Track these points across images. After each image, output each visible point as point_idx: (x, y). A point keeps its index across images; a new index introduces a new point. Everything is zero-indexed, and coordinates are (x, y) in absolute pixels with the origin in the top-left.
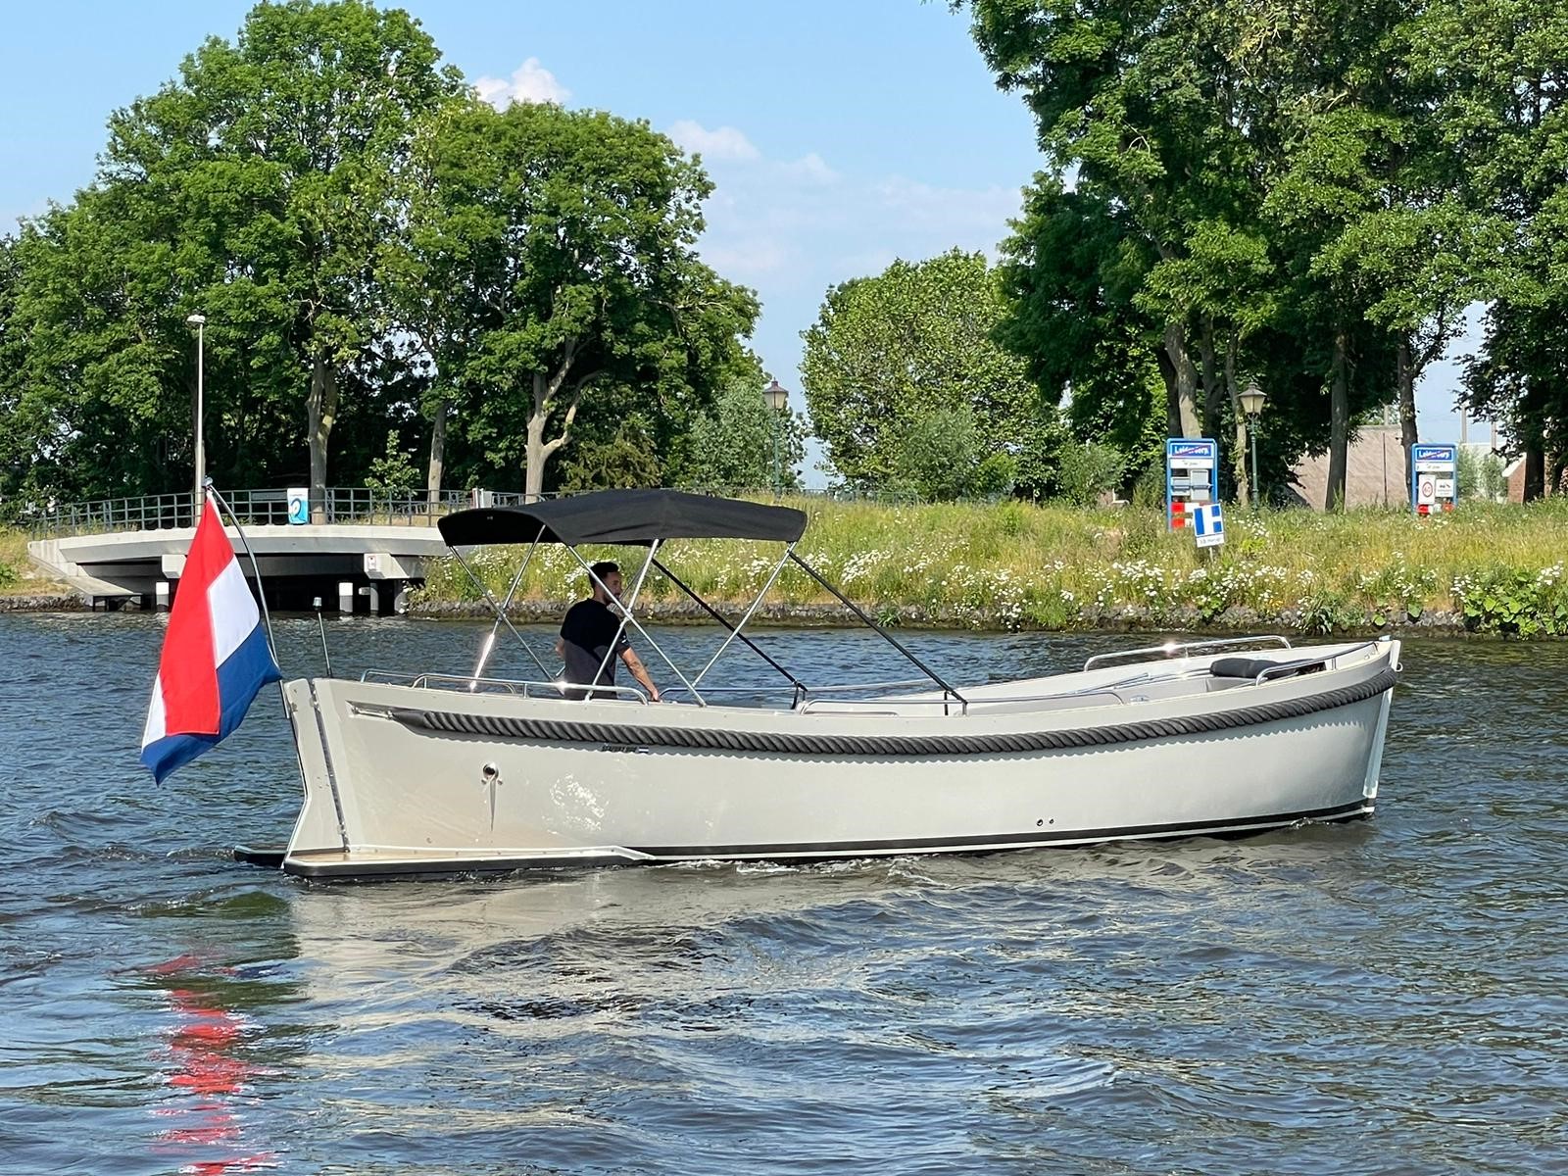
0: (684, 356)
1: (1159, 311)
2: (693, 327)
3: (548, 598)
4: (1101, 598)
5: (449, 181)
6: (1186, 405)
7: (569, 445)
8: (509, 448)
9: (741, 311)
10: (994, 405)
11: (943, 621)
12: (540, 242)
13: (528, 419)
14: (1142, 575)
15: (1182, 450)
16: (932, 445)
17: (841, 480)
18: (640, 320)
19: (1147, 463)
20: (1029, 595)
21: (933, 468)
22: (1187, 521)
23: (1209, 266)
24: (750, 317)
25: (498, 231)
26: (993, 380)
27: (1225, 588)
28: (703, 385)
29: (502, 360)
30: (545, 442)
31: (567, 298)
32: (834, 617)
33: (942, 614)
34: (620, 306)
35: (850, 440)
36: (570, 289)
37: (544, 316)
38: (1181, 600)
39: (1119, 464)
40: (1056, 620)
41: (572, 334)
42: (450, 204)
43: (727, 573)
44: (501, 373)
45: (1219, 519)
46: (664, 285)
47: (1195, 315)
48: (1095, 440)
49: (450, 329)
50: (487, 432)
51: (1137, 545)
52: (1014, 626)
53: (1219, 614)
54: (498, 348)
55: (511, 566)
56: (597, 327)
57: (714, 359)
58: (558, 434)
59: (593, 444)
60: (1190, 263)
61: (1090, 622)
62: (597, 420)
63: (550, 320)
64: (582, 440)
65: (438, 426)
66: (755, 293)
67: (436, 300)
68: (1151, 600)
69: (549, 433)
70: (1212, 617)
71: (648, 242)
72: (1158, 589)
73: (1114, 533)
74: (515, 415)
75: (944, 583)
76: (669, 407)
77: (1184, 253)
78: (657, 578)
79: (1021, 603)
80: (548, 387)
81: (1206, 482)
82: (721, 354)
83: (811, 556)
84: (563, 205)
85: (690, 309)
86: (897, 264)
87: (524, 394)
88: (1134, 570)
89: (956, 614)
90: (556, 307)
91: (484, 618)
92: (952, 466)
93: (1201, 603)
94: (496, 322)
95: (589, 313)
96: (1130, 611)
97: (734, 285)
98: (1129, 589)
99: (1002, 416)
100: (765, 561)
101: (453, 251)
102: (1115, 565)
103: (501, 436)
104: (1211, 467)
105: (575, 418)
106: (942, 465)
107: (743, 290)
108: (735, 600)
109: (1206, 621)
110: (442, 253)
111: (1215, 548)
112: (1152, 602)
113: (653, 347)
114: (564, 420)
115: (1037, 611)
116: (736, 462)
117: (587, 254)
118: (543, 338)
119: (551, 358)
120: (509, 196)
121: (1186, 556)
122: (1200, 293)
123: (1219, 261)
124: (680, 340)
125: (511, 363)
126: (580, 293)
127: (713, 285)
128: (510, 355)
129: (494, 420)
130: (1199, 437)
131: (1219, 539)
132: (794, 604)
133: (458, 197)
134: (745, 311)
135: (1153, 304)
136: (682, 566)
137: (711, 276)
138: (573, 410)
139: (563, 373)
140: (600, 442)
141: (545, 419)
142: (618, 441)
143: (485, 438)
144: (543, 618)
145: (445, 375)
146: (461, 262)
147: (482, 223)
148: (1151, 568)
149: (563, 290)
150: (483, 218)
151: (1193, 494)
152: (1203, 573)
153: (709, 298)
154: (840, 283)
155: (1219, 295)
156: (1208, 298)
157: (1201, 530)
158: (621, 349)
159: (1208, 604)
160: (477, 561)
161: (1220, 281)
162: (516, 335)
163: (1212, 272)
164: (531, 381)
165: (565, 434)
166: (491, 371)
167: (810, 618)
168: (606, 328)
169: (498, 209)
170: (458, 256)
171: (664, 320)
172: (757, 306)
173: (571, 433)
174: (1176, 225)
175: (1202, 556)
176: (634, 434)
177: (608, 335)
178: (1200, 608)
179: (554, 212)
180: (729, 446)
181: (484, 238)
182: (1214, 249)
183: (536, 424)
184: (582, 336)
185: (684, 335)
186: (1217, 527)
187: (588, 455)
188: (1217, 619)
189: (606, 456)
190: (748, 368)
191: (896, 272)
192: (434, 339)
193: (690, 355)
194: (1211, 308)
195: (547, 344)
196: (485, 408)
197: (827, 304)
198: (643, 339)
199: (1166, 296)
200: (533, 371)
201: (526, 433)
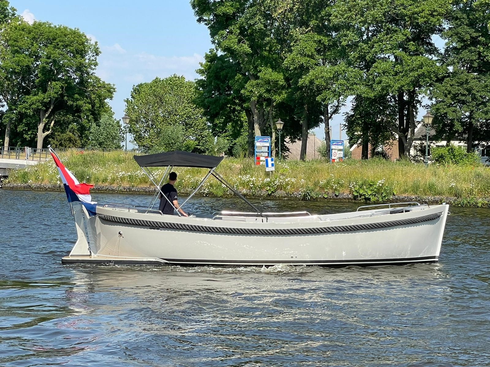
0: (90, 106)
1: (250, 96)
2: (93, 96)
3: (50, 183)
4: (235, 187)
5: (13, 46)
6: (256, 126)
7: (52, 134)
8: (32, 134)
9: (109, 91)
10: (187, 124)
11: (183, 193)
12: (44, 68)
13: (38, 124)
14: (248, 180)
15: (260, 140)
16: (169, 137)
17: (137, 147)
18: (76, 94)
19: (235, 144)
20: (211, 185)
21: (169, 144)
22: (261, 163)
23: (265, 82)
24: (112, 93)
25: (30, 63)
26: (186, 116)
27: (276, 185)
28: (96, 115)
29: (30, 105)
30: (44, 132)
31: (52, 86)
32: (146, 191)
33: (182, 191)
34: (69, 89)
35: (141, 134)
36: (54, 83)
37: (45, 91)
38: (261, 188)
40: (220, 193)
41: (54, 97)
42: (14, 54)
43: (111, 176)
44: (30, 109)
45: (273, 162)
46: (82, 82)
47: (260, 96)
49: (13, 94)
50: (24, 128)
51: (245, 170)
52: (206, 195)
53: (274, 193)
54: (29, 101)
55: (38, 172)
56: (62, 95)
57: (100, 107)
58: (48, 130)
59: (60, 133)
60: (259, 81)
61: (231, 194)
62: (61, 126)
63: (47, 93)
64: (56, 132)
65: (8, 126)
66: (114, 85)
67: (9, 85)
68: (251, 188)
69: (45, 129)
70: (271, 194)
71: (80, 68)
72: (254, 184)
73: (238, 166)
74: (34, 123)
75: (183, 181)
76: (84, 121)
77: (257, 78)
78: (88, 177)
79: (208, 188)
80: (45, 114)
81: (267, 150)
82: (102, 105)
83: (139, 171)
84: (52, 56)
85: (93, 90)
86: (157, 78)
87: (37, 117)
88: (246, 178)
89: (187, 191)
90: (48, 89)
91: (28, 189)
92: (175, 143)
93: (268, 189)
94: (28, 93)
95: (60, 91)
96: (244, 191)
97: (106, 83)
98: (243, 184)
99: (189, 128)
100: (124, 173)
101: (15, 69)
102: (240, 176)
103: (29, 130)
104: (268, 145)
105: (53, 125)
106: (172, 143)
107: (109, 84)
108: (113, 185)
109: (269, 195)
110: (11, 70)
111: (272, 171)
112: (252, 189)
113: (80, 103)
114: (50, 125)
115: (213, 190)
116: (104, 141)
117: (59, 71)
118: (44, 99)
119: (46, 105)
120: (34, 52)
121: (262, 174)
122: (262, 90)
123: (269, 80)
124: (89, 100)
125: (34, 106)
126: (57, 84)
127: (100, 83)
128: (33, 104)
129: (27, 125)
130: (260, 136)
131: (273, 169)
132: (133, 187)
133: (17, 51)
134: (110, 91)
135: (247, 94)
136: (96, 174)
137: (99, 80)
138: (53, 122)
139: (50, 110)
140: (62, 132)
141: (44, 125)
142: (68, 133)
143: (24, 130)
144: (48, 190)
145: (10, 109)
146: (18, 73)
147: (26, 61)
148: (252, 177)
149: (51, 83)
150: (25, 58)
151: (263, 154)
152: (269, 179)
153: (98, 87)
154: (137, 85)
155: (268, 91)
156: (265, 92)
157: (267, 166)
158: (70, 103)
159: (270, 189)
160: (26, 170)
161: (269, 87)
162: (35, 97)
163: (266, 84)
164: (40, 113)
165: (50, 130)
166: (26, 109)
167: (138, 191)
168: (65, 96)
169: (30, 56)
170: (17, 71)
171: (82, 94)
172: (114, 89)
173: (53, 129)
174: (256, 68)
175: (267, 174)
176: (72, 131)
177: (66, 98)
178: (267, 191)
179: (49, 58)
180: (102, 135)
181: (25, 65)
182: (267, 76)
183: (41, 126)
184: (57, 99)
185: (90, 99)
186: (272, 165)
187: (58, 137)
188: (273, 194)
189: (64, 137)
190: (108, 111)
191: (156, 81)
192: (7, 98)
193: (92, 106)
194: (266, 95)
195: (45, 100)
196: (24, 121)
197: (133, 91)
198: (77, 100)
199: (252, 91)
200: (40, 109)
201: (38, 129)
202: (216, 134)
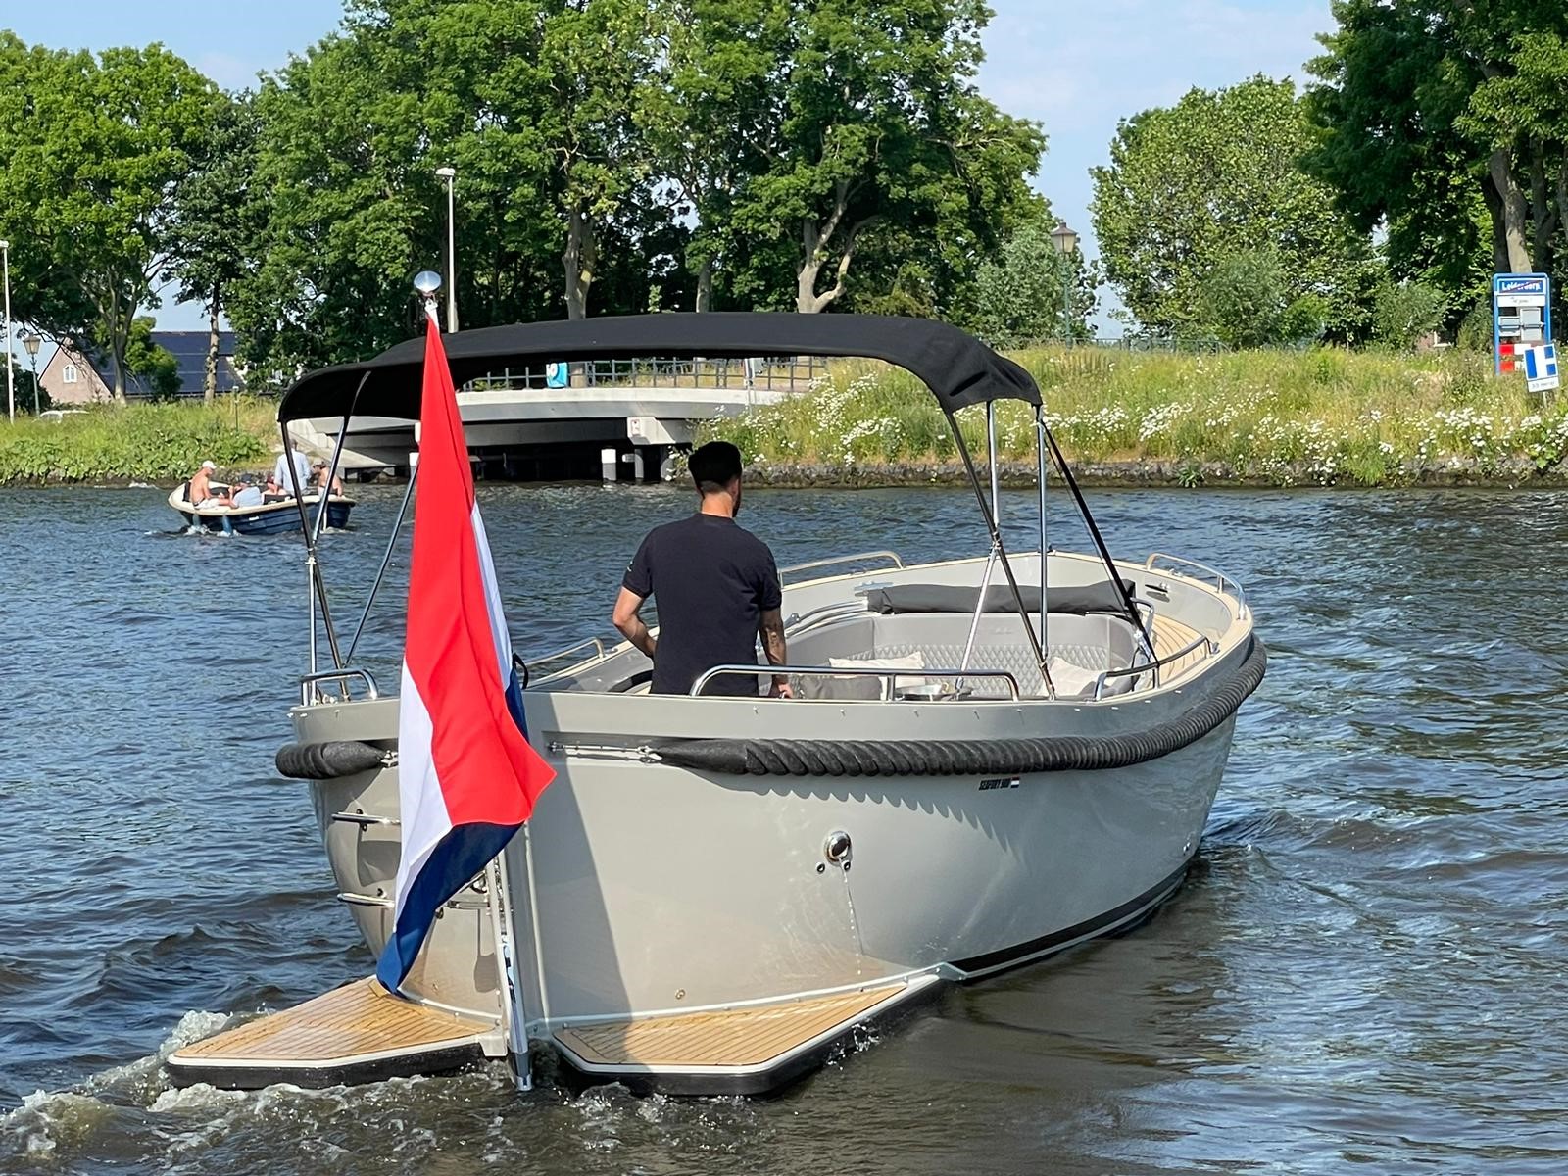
0: (965, 198)
1: (1483, 134)
2: (973, 166)
3: (824, 461)
4: (1423, 450)
5: (710, 18)
6: (1514, 238)
7: (843, 297)
8: (778, 302)
9: (1025, 147)
10: (1303, 243)
11: (1252, 478)
12: (808, 79)
13: (798, 270)
14: (1467, 424)
15: (1510, 287)
16: (1236, 289)
17: (1137, 328)
18: (916, 161)
19: (1472, 302)
20: (1344, 448)
21: (1237, 313)
22: (1517, 364)
23: (1538, 84)
24: (1035, 152)
25: (764, 68)
26: (1301, 215)
27: (1561, 436)
28: (986, 228)
29: (770, 208)
30: (817, 294)
31: (838, 139)
32: (1132, 476)
33: (1249, 471)
34: (894, 146)
35: (1145, 284)
36: (842, 129)
37: (815, 158)
38: (1512, 450)
39: (1440, 303)
40: (1375, 474)
41: (844, 177)
42: (710, 42)
43: (1016, 431)
44: (769, 221)
45: (1553, 361)
46: (941, 121)
47: (1523, 140)
48: (1414, 278)
49: (712, 177)
50: (754, 285)
51: (1459, 393)
52: (1329, 482)
53: (1555, 464)
54: (766, 194)
55: (783, 428)
56: (871, 169)
57: (997, 201)
58: (831, 285)
59: (869, 295)
60: (1516, 81)
61: (1412, 475)
62: (875, 268)
63: (820, 164)
64: (857, 291)
65: (702, 280)
66: (1040, 125)
67: (699, 145)
68: (1479, 451)
69: (822, 284)
70: (1546, 468)
71: (926, 76)
72: (1486, 438)
73: (1436, 378)
74: (785, 266)
75: (1251, 437)
76: (948, 252)
77: (1509, 71)
78: (940, 437)
79: (1335, 458)
80: (820, 233)
81: (1538, 321)
82: (1004, 194)
83: (1105, 411)
84: (833, 39)
85: (970, 147)
86: (1194, 92)
87: (794, 244)
88: (1459, 418)
89: (1265, 470)
90: (826, 148)
91: (756, 484)
92: (1257, 310)
93: (1534, 453)
94: (759, 165)
95: (861, 154)
96: (1456, 463)
97: (1016, 118)
98: (1456, 439)
99: (1313, 254)
100: (1056, 417)
101: (715, 91)
102: (1438, 415)
103: (770, 289)
104: (1543, 304)
105: (850, 270)
106: (1246, 310)
107: (1026, 123)
108: (1024, 460)
109: (1540, 473)
110: (704, 94)
111: (1551, 391)
112: (1480, 453)
113: (931, 190)
114: (836, 270)
115: (1352, 464)
116: (1023, 312)
117: (859, 92)
118: (813, 183)
119: (821, 204)
120: (774, 32)
121: (1518, 402)
122: (1528, 114)
123: (1549, 78)
124: (959, 181)
125: (780, 210)
126: (852, 133)
127: (993, 120)
128: (778, 202)
129: (763, 272)
130: (1529, 272)
131: (1554, 382)
132: (1088, 462)
133: (720, 34)
134: (1030, 146)
135: (1476, 128)
136: (967, 423)
137: (991, 111)
138: (846, 260)
139: (835, 220)
140: (876, 293)
141: (816, 269)
142: (896, 292)
143: (752, 291)
144: (819, 483)
145: (708, 225)
146: (724, 103)
147: (748, 62)
148: (1478, 416)
149: (834, 131)
150: (746, 54)
151: (1524, 335)
152: (1536, 420)
153: (990, 135)
154: (1133, 115)
155: (1549, 116)
156: (1537, 120)
157: (1533, 373)
158: (897, 192)
159: (1542, 454)
160: (747, 422)
161: (1550, 101)
162: (784, 181)
163: (1540, 92)
164: (802, 231)
165: (838, 286)
166: (759, 220)
167: (1106, 477)
168: (880, 170)
169: (763, 45)
170: (721, 97)
171: (942, 159)
172: (1042, 139)
173: (844, 285)
174: (1501, 40)
175: (1535, 402)
176: (913, 284)
177: (882, 178)
178: (1534, 458)
179: (823, 47)
180: (1017, 296)
181: (748, 76)
182: (1543, 66)
183: (807, 275)
184: (855, 181)
185: (965, 176)
186: (1551, 369)
187: (863, 307)
188: (1552, 470)
189: (883, 309)
190: (1035, 211)
191: (1193, 100)
192: (697, 187)
193: (971, 198)
194: (1541, 130)
195: (817, 188)
196: (755, 261)
197: (1118, 137)
198: (920, 181)
199: (1492, 119)
200: (802, 219)
201: (797, 284)
202: (1402, 271)
